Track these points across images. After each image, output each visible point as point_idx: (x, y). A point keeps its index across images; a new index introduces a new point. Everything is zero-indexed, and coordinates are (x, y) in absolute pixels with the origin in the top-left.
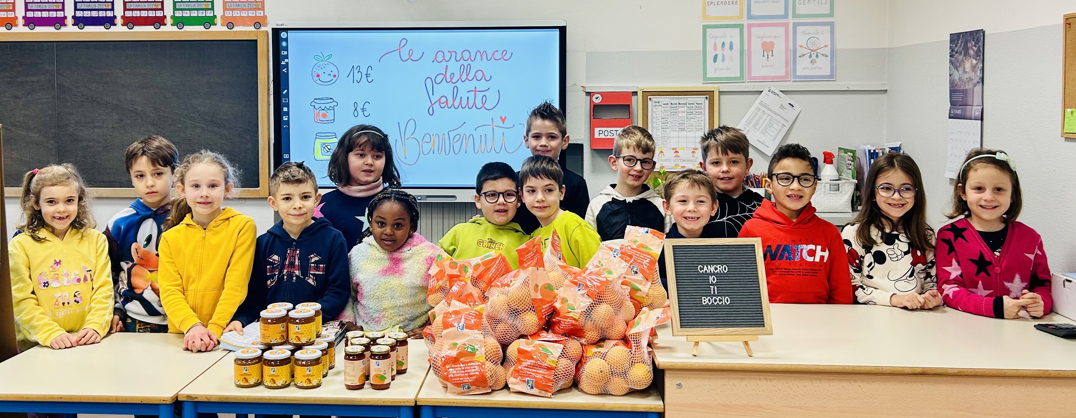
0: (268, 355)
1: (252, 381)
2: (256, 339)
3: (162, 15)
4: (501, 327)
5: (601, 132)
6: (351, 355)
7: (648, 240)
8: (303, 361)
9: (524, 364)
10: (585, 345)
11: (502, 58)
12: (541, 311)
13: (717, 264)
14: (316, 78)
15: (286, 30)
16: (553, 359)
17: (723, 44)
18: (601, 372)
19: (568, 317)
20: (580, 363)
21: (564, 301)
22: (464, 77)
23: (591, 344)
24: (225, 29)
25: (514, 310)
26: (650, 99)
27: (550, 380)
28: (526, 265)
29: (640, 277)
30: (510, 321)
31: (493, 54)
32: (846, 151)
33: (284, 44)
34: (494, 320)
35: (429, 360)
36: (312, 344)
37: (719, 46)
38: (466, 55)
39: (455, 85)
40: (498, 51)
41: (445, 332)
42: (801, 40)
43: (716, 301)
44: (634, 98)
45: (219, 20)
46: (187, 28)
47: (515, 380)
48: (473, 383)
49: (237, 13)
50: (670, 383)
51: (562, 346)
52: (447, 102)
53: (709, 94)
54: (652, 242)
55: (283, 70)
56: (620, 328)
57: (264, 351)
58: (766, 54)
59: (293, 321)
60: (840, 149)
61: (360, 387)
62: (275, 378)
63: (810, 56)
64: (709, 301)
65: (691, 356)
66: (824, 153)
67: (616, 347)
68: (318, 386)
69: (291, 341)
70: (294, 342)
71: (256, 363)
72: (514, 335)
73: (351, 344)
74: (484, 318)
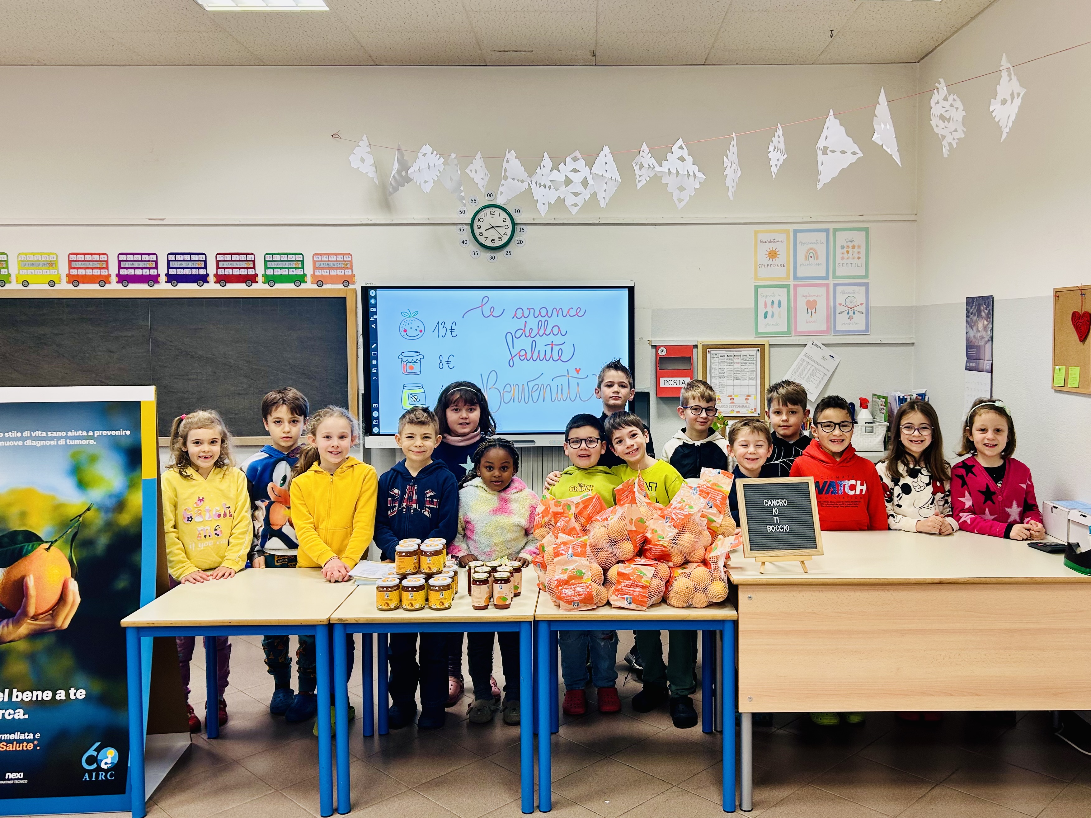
0: (405, 583)
1: (392, 606)
2: (389, 571)
3: (254, 273)
4: (602, 555)
5: (666, 382)
6: (477, 581)
7: (720, 480)
8: (436, 587)
9: (623, 584)
10: (672, 568)
11: (577, 314)
12: (635, 540)
13: (779, 499)
14: (403, 333)
15: (375, 288)
16: (647, 579)
17: (773, 302)
18: (687, 588)
19: (659, 545)
20: (668, 583)
21: (653, 531)
22: (541, 332)
23: (677, 567)
24: (315, 286)
25: (614, 540)
26: (709, 351)
27: (646, 597)
28: (622, 503)
29: (714, 510)
30: (610, 550)
32: (879, 397)
33: (373, 301)
34: (596, 549)
35: (538, 585)
36: (441, 573)
37: (769, 303)
38: (544, 312)
39: (533, 339)
40: (572, 308)
41: (556, 560)
42: (841, 299)
43: (778, 528)
44: (695, 350)
45: (308, 279)
46: (278, 286)
47: (616, 598)
48: (581, 601)
49: (326, 272)
50: (742, 596)
51: (654, 569)
52: (526, 355)
53: (760, 347)
54: (723, 481)
55: (372, 326)
56: (700, 553)
57: (401, 580)
58: (809, 311)
59: (425, 553)
60: (874, 395)
61: (485, 608)
62: (413, 602)
63: (848, 313)
64: (773, 529)
65: (759, 574)
66: (860, 399)
67: (698, 568)
68: (449, 608)
69: (423, 571)
70: (427, 572)
71: (396, 590)
72: (614, 561)
73: (475, 572)
74: (588, 548)
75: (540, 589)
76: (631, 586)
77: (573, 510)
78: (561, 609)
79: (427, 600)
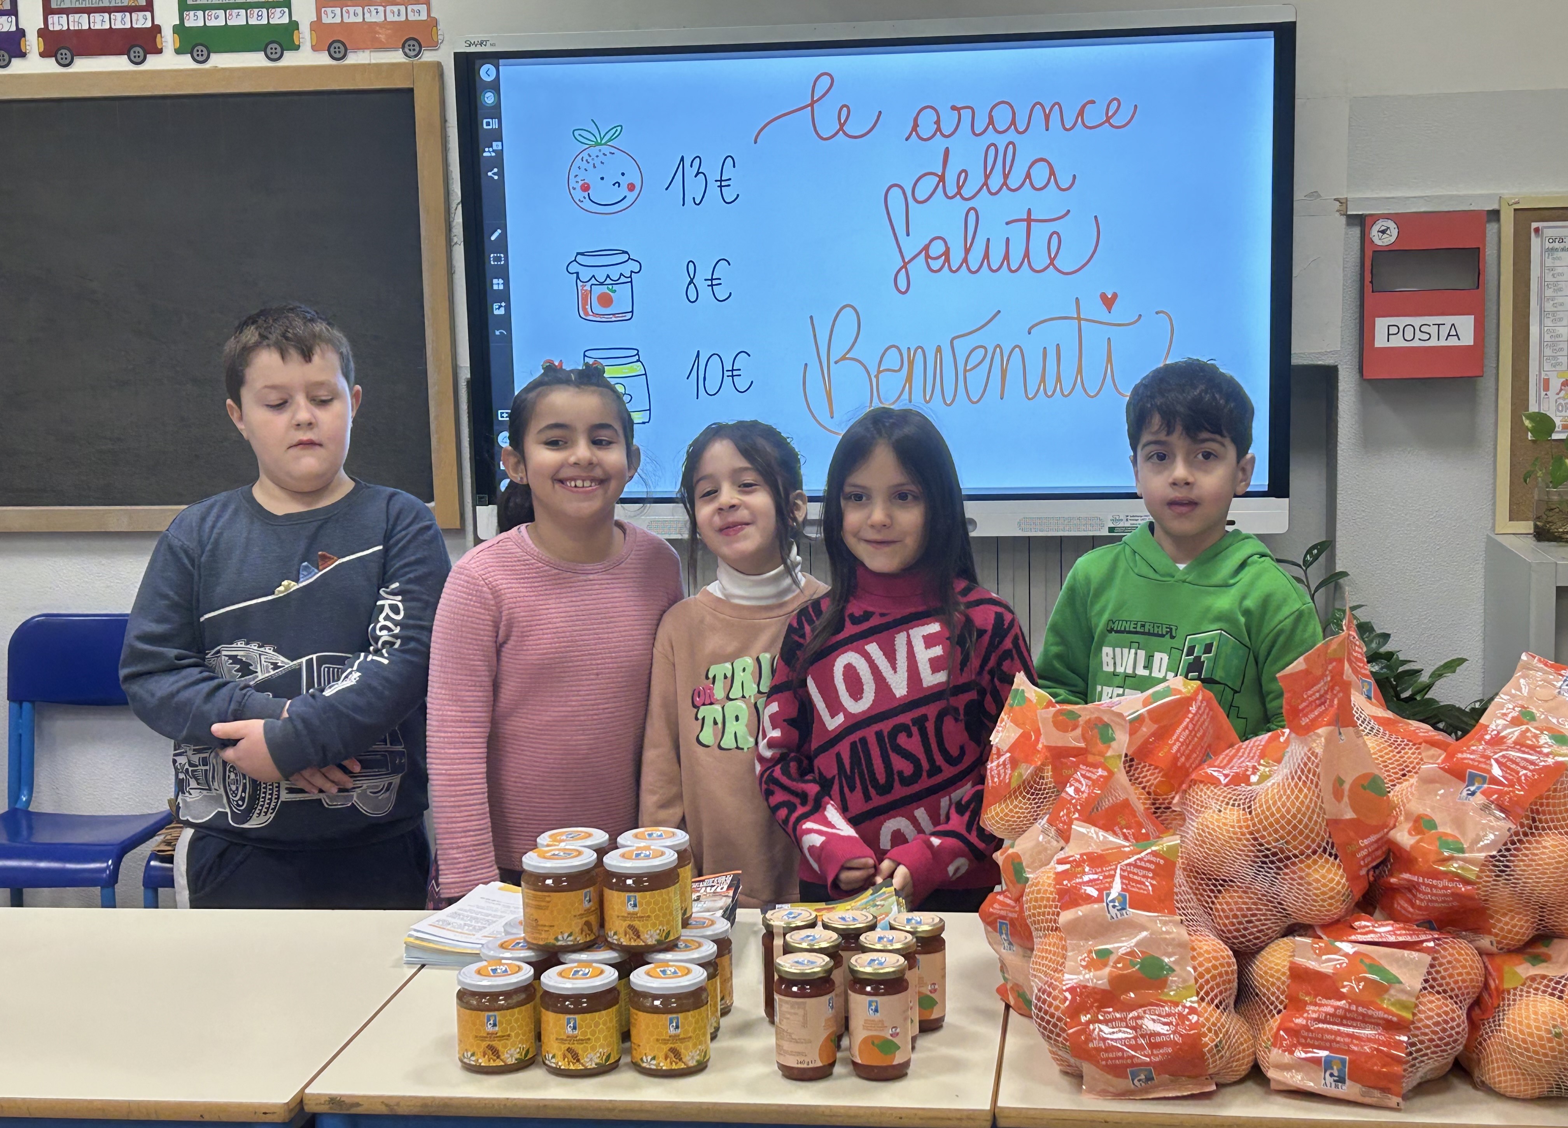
0: (552, 979)
1: (510, 1055)
2: (507, 933)
3: (149, 24)
5: (1393, 330)
6: (795, 982)
8: (656, 997)
9: (1312, 1011)
10: (1490, 955)
11: (1108, 120)
12: (1354, 854)
14: (579, 194)
15: (495, 57)
16: (1404, 997)
18: (1558, 1036)
19: (1445, 873)
20: (1480, 1010)
21: (1421, 824)
22: (995, 182)
23: (1510, 951)
24: (323, 59)
25: (1275, 854)
26: (1537, 230)
27: (1397, 1059)
28: (1304, 721)
30: (1261, 885)
31: (1081, 113)
33: (489, 98)
34: (1209, 881)
35: (1002, 991)
36: (672, 946)
38: (1002, 117)
39: (970, 204)
40: (1093, 102)
41: (1066, 916)
44: (1491, 228)
45: (305, 35)
46: (218, 60)
47: (1287, 1058)
48: (1162, 1067)
49: (355, 14)
51: (1428, 959)
52: (947, 253)
55: (490, 174)
57: (540, 967)
59: (616, 880)
61: (820, 1074)
62: (578, 1048)
68: (700, 1068)
69: (614, 939)
70: (625, 942)
71: (520, 1004)
72: (1272, 925)
73: (788, 950)
74: (1180, 877)
75: (1008, 1007)
76: (1343, 1018)
77: (1122, 742)
78: (1090, 1091)
79: (626, 1036)
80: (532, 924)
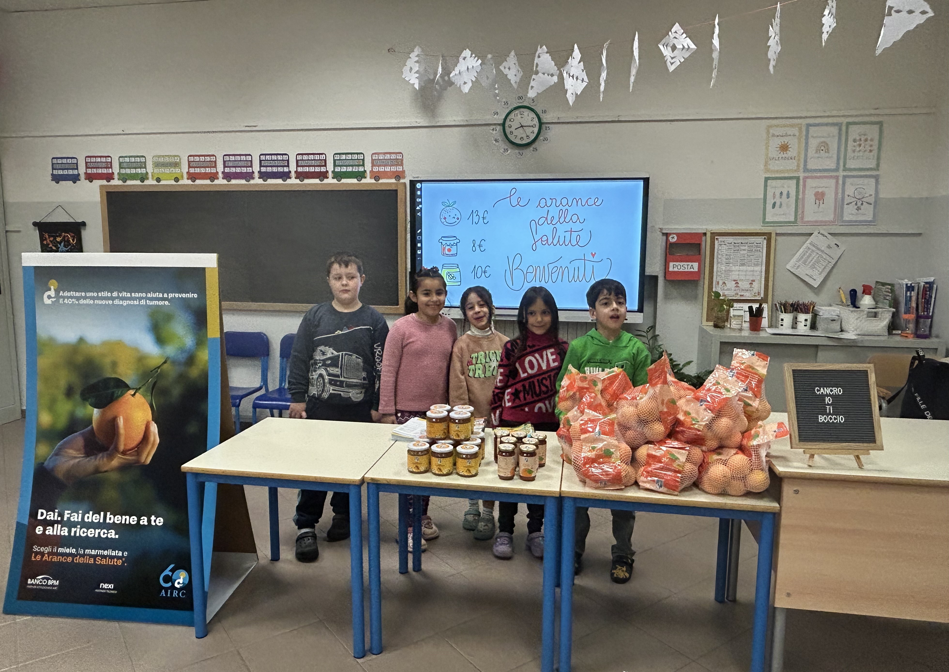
0: (434, 448)
1: (422, 469)
2: (421, 433)
3: (325, 170)
4: (630, 434)
5: (675, 266)
6: (503, 452)
7: (754, 361)
8: (464, 454)
9: (653, 467)
10: (705, 452)
11: (595, 203)
12: (666, 421)
13: (833, 387)
14: (443, 220)
15: (421, 182)
16: (680, 463)
17: (781, 193)
18: (724, 476)
19: (693, 428)
20: (703, 467)
21: (687, 413)
22: (562, 220)
23: (710, 451)
24: (373, 181)
25: (644, 421)
26: (717, 239)
27: (678, 482)
29: (750, 394)
30: (639, 429)
31: (587, 201)
32: (884, 284)
33: (419, 193)
34: (624, 428)
35: (562, 456)
36: (468, 440)
37: (778, 194)
38: (564, 202)
39: (555, 226)
40: (590, 198)
41: (583, 437)
42: (850, 190)
43: (831, 419)
44: (704, 238)
45: (368, 174)
46: (344, 181)
47: (645, 479)
48: (609, 481)
49: (382, 168)
50: (787, 490)
51: (687, 452)
52: (547, 240)
53: (768, 236)
54: (758, 364)
55: (418, 214)
56: (737, 438)
57: (431, 444)
58: (817, 203)
59: (453, 420)
60: (877, 282)
61: (511, 478)
62: (441, 468)
63: (856, 204)
64: (825, 419)
65: (806, 466)
66: (864, 286)
67: (736, 456)
68: (475, 475)
69: (452, 437)
70: (455, 438)
71: (425, 455)
72: (642, 441)
73: (502, 442)
74: (616, 426)
75: (563, 460)
76: (662, 469)
77: (600, 386)
78: (588, 486)
79: (455, 464)
80: (429, 432)
